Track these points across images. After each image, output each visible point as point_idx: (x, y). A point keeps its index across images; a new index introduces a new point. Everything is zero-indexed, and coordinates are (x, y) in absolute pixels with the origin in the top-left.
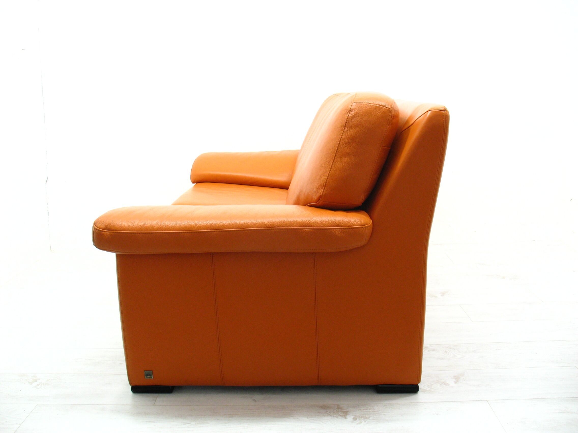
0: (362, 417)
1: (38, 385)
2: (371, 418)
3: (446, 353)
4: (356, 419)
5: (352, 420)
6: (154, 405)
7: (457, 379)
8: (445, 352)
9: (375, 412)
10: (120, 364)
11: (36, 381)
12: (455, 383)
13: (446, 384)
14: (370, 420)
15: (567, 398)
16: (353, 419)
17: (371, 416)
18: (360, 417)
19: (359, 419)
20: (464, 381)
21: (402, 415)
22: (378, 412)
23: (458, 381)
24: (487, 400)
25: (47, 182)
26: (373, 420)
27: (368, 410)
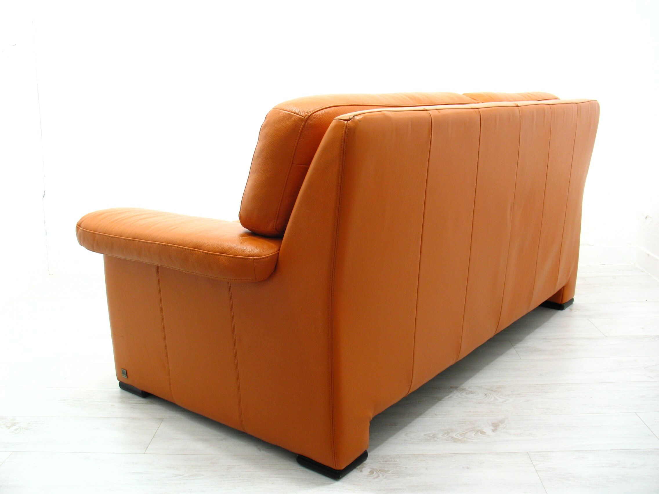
0: (380, 471)
1: (17, 429)
2: (390, 472)
3: (487, 395)
4: (373, 473)
5: (369, 474)
6: (144, 453)
7: (495, 426)
8: (485, 394)
9: (396, 464)
10: (112, 405)
11: (15, 425)
12: (493, 431)
13: (482, 433)
14: (389, 473)
15: (621, 450)
16: (370, 472)
17: (391, 469)
18: (377, 470)
19: (377, 472)
20: (504, 429)
21: (426, 469)
22: (400, 464)
23: (496, 429)
24: (527, 452)
25: (44, 197)
26: (393, 473)
27: (387, 462)
